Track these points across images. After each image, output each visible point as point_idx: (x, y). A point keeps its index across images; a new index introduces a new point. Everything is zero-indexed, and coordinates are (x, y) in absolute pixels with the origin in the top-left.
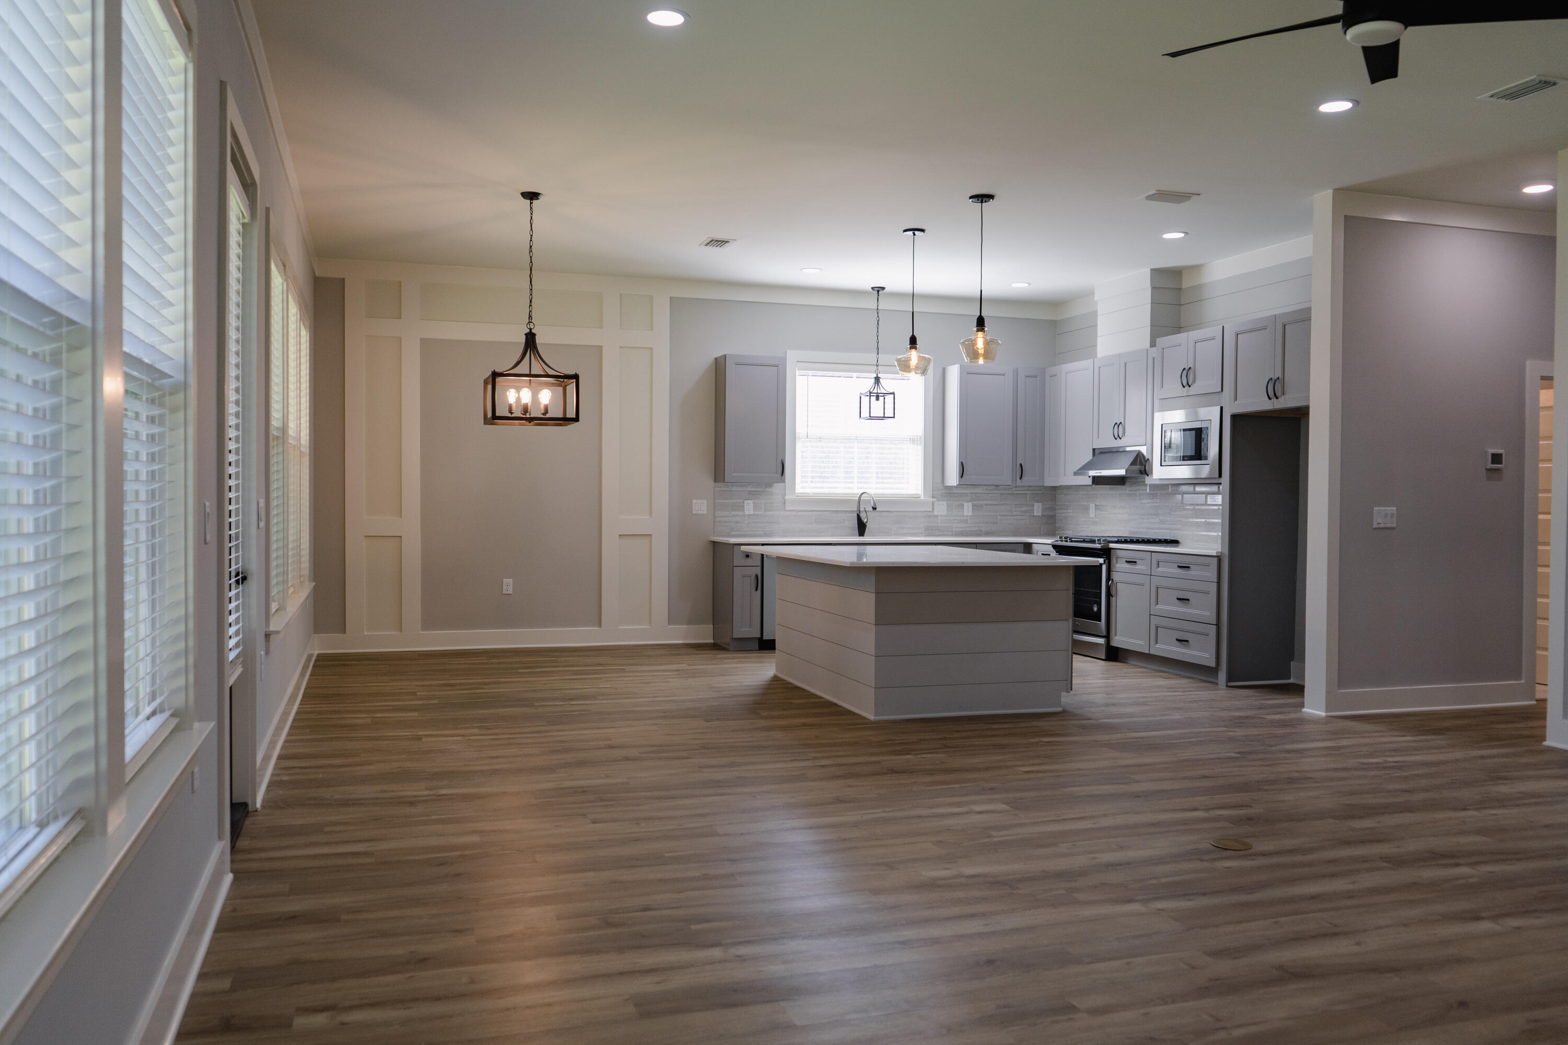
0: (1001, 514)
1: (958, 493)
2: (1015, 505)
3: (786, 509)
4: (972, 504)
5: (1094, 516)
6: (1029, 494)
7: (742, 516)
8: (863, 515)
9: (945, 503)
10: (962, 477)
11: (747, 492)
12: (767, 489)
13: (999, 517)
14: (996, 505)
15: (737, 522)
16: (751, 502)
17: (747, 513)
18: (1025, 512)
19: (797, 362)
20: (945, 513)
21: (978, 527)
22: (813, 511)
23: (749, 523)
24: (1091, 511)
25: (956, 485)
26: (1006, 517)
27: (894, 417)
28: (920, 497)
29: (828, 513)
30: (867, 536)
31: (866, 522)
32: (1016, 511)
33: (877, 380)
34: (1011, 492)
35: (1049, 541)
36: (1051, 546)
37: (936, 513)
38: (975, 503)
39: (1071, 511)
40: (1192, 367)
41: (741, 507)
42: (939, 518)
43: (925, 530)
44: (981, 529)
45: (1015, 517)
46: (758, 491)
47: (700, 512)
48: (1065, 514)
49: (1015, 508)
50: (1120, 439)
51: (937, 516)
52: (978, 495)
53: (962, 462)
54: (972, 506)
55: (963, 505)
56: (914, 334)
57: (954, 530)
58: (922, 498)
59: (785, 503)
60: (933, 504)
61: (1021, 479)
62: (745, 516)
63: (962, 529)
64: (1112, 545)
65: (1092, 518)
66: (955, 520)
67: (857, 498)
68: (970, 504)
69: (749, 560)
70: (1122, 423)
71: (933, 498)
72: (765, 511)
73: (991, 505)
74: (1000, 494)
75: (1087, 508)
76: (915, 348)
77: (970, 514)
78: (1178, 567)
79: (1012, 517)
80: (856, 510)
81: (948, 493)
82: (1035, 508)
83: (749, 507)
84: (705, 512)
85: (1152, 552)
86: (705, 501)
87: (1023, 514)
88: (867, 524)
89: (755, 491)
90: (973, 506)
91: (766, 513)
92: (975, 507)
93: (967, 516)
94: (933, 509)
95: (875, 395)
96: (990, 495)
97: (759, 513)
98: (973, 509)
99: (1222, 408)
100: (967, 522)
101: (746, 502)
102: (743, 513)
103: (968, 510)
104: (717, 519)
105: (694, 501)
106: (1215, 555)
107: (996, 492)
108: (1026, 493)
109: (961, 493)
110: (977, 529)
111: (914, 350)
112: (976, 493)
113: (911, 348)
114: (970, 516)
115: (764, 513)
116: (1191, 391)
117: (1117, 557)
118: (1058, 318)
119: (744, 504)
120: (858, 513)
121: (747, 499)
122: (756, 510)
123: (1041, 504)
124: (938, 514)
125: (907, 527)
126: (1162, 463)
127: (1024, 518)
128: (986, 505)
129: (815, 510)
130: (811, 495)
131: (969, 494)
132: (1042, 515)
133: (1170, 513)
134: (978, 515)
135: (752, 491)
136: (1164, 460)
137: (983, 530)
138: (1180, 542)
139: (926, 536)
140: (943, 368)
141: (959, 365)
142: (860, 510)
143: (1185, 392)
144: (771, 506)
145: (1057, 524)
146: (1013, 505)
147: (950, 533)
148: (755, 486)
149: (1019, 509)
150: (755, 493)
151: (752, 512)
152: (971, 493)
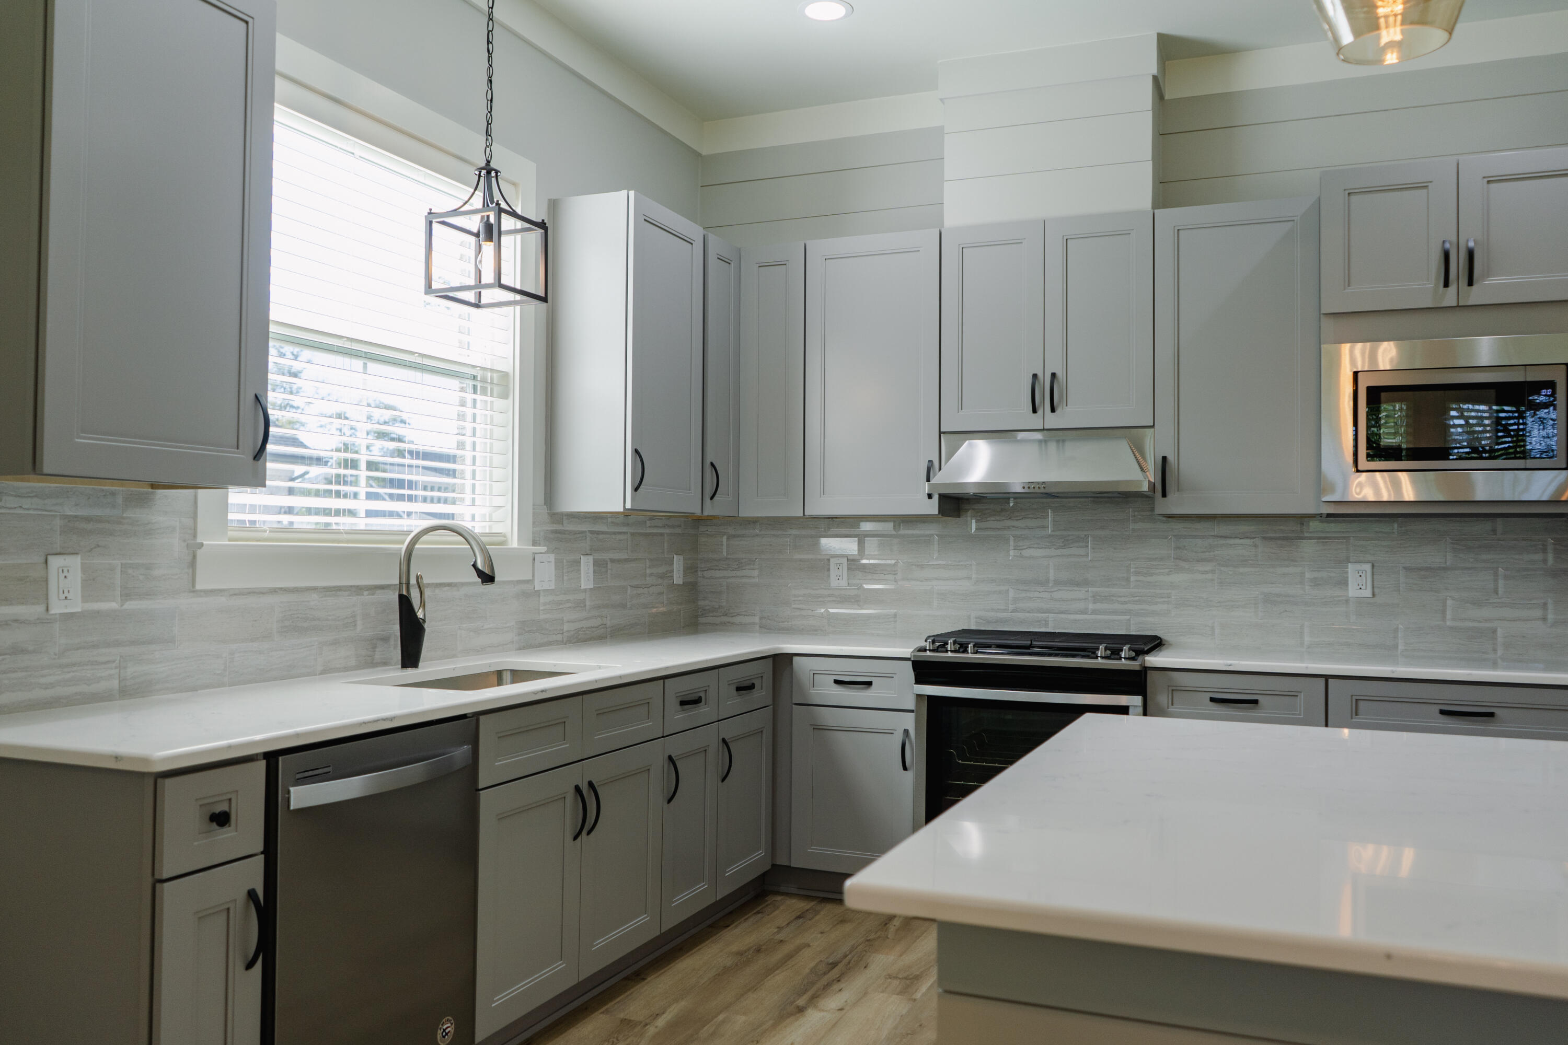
0: (634, 582)
1: (570, 532)
2: (650, 560)
3: (197, 587)
4: (594, 559)
6: (668, 534)
7: (40, 621)
8: (417, 597)
9: (552, 557)
10: (636, 489)
11: (58, 522)
12: (128, 514)
13: (629, 590)
14: (626, 560)
15: (18, 650)
16: (74, 563)
17: (57, 608)
18: (663, 576)
20: (552, 586)
21: (602, 617)
22: (274, 591)
23: (62, 654)
24: (833, 572)
25: (622, 510)
26: (639, 591)
28: (505, 543)
29: (313, 596)
31: (425, 619)
33: (488, 171)
34: (644, 531)
36: (905, 662)
37: (537, 585)
38: (599, 556)
39: (756, 573)
40: (1477, 245)
41: (37, 588)
42: (542, 599)
43: (519, 634)
44: (605, 621)
45: (651, 590)
46: (99, 520)
48: (730, 580)
49: (649, 567)
50: (1053, 410)
51: (537, 593)
52: (601, 536)
53: (636, 451)
55: (578, 562)
57: (566, 627)
58: (514, 545)
59: (193, 564)
60: (534, 561)
61: (712, 498)
63: (578, 625)
64: (1152, 661)
66: (568, 601)
67: (404, 547)
68: (591, 558)
69: (225, 834)
70: (1060, 375)
71: (533, 545)
72: (127, 595)
73: (619, 561)
74: (633, 534)
75: (818, 568)
77: (590, 584)
78: (1442, 712)
79: (645, 591)
81: (556, 532)
82: (675, 569)
85: (1327, 678)
87: (660, 581)
88: (426, 626)
89: (88, 519)
90: (596, 563)
91: (130, 605)
92: (599, 565)
93: (585, 590)
94: (533, 576)
96: (619, 537)
97: (104, 606)
98: (594, 572)
100: (585, 606)
101: (55, 562)
102: (40, 609)
103: (587, 574)
107: (624, 529)
108: (662, 534)
109: (575, 533)
110: (598, 622)
112: (598, 533)
114: (591, 589)
115: (122, 606)
116: (1476, 295)
117: (1173, 690)
118: (704, 152)
119: (47, 573)
120: (405, 593)
121: (59, 550)
122: (82, 596)
123: (681, 557)
124: (540, 589)
125: (485, 627)
126: (1363, 463)
127: (663, 593)
128: (612, 561)
129: (281, 589)
130: (266, 535)
131: (588, 534)
132: (683, 583)
133: (1130, 578)
134: (600, 587)
135: (76, 517)
136: (1370, 457)
137: (609, 623)
138: (1166, 641)
139: (520, 649)
140: (549, 200)
141: (632, 193)
142: (413, 581)
143: (1450, 297)
144: (141, 577)
145: (701, 603)
146: (647, 560)
147: (559, 637)
148: (89, 498)
149: (654, 571)
150: (89, 526)
151: (75, 606)
152: (590, 532)
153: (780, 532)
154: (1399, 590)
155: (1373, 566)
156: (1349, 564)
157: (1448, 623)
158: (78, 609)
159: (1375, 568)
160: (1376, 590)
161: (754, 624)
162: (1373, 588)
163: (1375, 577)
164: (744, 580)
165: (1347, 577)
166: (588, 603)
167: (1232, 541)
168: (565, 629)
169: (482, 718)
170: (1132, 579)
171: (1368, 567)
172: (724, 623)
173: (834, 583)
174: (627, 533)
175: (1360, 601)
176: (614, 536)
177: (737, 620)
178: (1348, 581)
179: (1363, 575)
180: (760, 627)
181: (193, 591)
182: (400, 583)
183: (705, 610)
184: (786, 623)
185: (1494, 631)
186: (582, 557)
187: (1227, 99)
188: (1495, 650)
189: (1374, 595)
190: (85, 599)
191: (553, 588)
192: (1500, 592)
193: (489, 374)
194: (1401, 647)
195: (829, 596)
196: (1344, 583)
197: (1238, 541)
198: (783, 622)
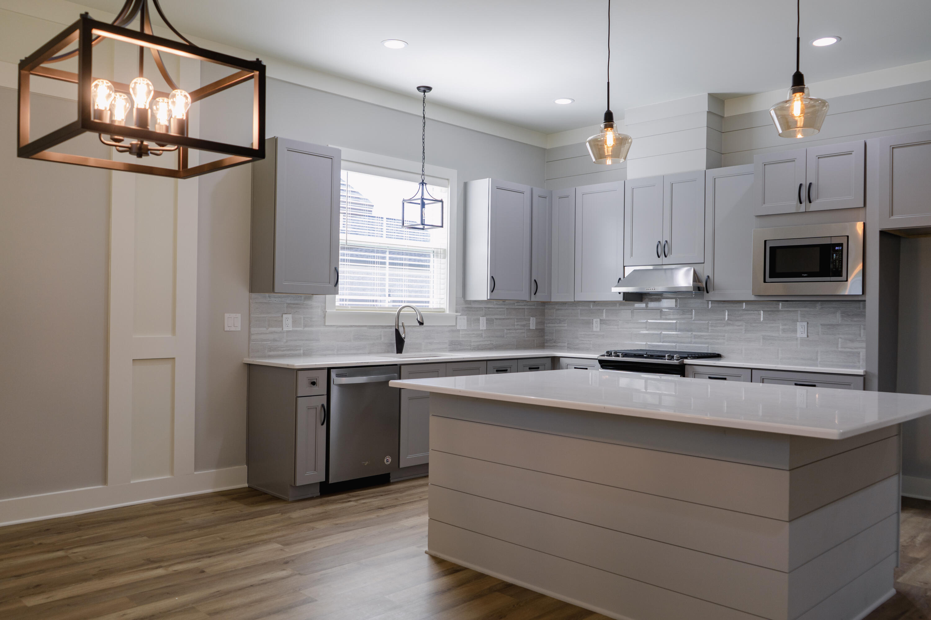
0: (508, 328)
1: (475, 308)
2: (517, 319)
3: (326, 324)
4: (486, 318)
5: (599, 330)
6: (527, 309)
7: (281, 332)
8: (401, 330)
9: (465, 317)
10: (492, 292)
11: (285, 305)
12: (305, 302)
13: (505, 331)
14: (504, 319)
15: (275, 340)
16: (290, 316)
17: (285, 329)
18: (524, 326)
21: (491, 341)
22: (351, 326)
23: (287, 342)
24: (594, 325)
25: (486, 299)
26: (511, 331)
27: (442, 227)
28: (444, 312)
29: (365, 328)
31: (404, 338)
32: (517, 325)
33: (424, 185)
34: (513, 307)
35: (596, 356)
36: (598, 360)
38: (488, 317)
39: (566, 325)
40: (813, 182)
41: (280, 323)
42: (461, 333)
43: (450, 345)
45: (517, 331)
46: (297, 304)
47: (233, 329)
48: (556, 328)
49: (516, 322)
50: (666, 256)
51: (459, 331)
52: (490, 309)
53: (492, 277)
55: (479, 320)
56: (610, 109)
57: (472, 344)
58: (448, 313)
59: (325, 317)
60: (456, 319)
61: (535, 294)
62: (285, 333)
63: (478, 343)
64: (687, 361)
65: (596, 332)
66: (474, 334)
67: (396, 313)
68: (485, 318)
69: (315, 388)
70: (668, 241)
71: (456, 312)
72: (305, 326)
73: (500, 319)
74: (507, 309)
75: (589, 323)
76: (611, 126)
77: (485, 328)
78: (796, 385)
79: (514, 331)
81: (468, 308)
82: (531, 322)
83: (288, 321)
84: (239, 329)
85: (752, 369)
86: (239, 315)
87: (522, 328)
88: (405, 340)
89: (294, 304)
90: (487, 320)
91: (306, 329)
92: (489, 322)
93: (482, 330)
94: (456, 324)
96: (499, 310)
97: (298, 329)
98: (486, 323)
99: (864, 224)
100: (482, 336)
101: (284, 316)
102: (280, 329)
103: (483, 324)
104: (253, 337)
105: (227, 315)
106: (862, 374)
107: (503, 307)
108: (524, 309)
109: (477, 308)
110: (489, 342)
111: (609, 129)
112: (489, 308)
113: (606, 127)
114: (485, 330)
115: (304, 329)
116: (813, 207)
117: (695, 374)
118: (548, 147)
119: (282, 319)
120: (397, 328)
121: (286, 313)
123: (535, 318)
124: (460, 329)
125: (435, 342)
126: (768, 279)
127: (524, 332)
128: (496, 319)
129: (354, 326)
130: (349, 308)
131: (484, 308)
132: (536, 329)
133: (709, 328)
134: (490, 329)
135: (291, 303)
136: (771, 277)
137: (494, 344)
138: (723, 356)
139: (450, 351)
140: (464, 182)
141: (490, 179)
142: (400, 324)
143: (802, 208)
144: (309, 321)
145: (546, 337)
146: (515, 319)
147: (469, 347)
148: (294, 298)
149: (519, 323)
150: (294, 306)
151: (291, 329)
152: (485, 308)
153: (574, 308)
154: (819, 334)
155: (808, 323)
156: (798, 323)
157: (839, 349)
158: (291, 330)
159: (809, 324)
160: (809, 334)
161: (565, 346)
162: (807, 333)
163: (809, 328)
164: (562, 328)
165: (797, 328)
166: (483, 335)
167: (750, 312)
168: (472, 345)
169: (402, 366)
170: (710, 328)
171: (805, 324)
172: (554, 346)
173: (595, 329)
174: (504, 308)
175: (802, 339)
176: (497, 309)
177: (558, 344)
178: (797, 330)
179: (803, 327)
180: (567, 348)
181: (325, 325)
182: (396, 325)
183: (547, 340)
184: (577, 346)
185: (859, 353)
186: (480, 317)
187: (750, 116)
188: (859, 362)
189: (808, 336)
190: (293, 327)
191: (466, 329)
192: (861, 336)
193: (439, 250)
194: (819, 360)
195: (593, 335)
196: (795, 331)
197: (752, 312)
198: (576, 346)
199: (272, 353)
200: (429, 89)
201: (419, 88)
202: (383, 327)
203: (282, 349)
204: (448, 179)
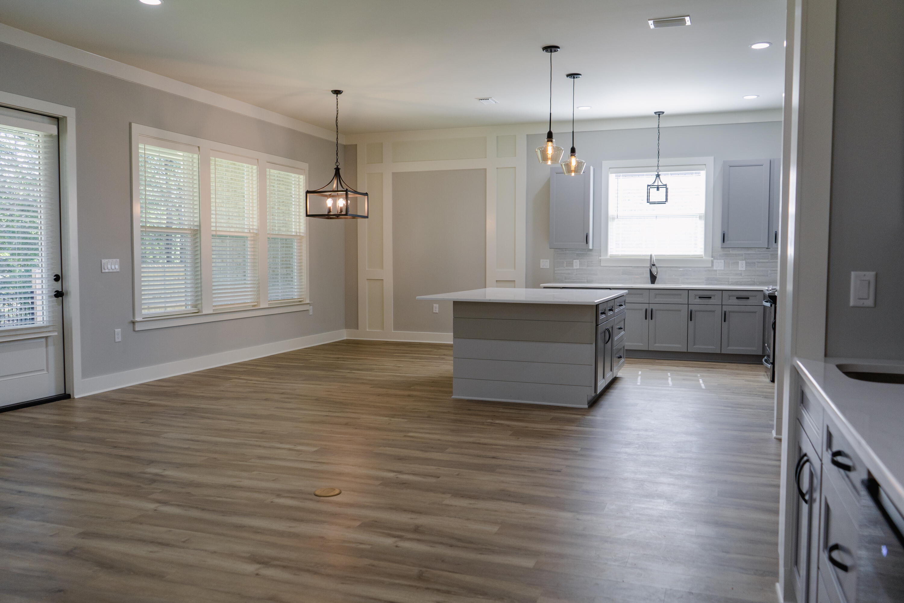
0: (771, 269)
1: (733, 254)
3: (601, 265)
9: (723, 261)
11: (575, 255)
13: (769, 272)
14: (767, 262)
15: (569, 274)
16: (578, 261)
17: (575, 267)
19: (610, 168)
20: (723, 269)
21: (751, 278)
23: (576, 275)
28: (701, 257)
29: (631, 268)
30: (656, 284)
31: (656, 274)
33: (658, 176)
37: (715, 268)
38: (748, 261)
41: (571, 264)
42: (718, 272)
43: (706, 281)
44: (753, 280)
46: (583, 254)
47: (545, 267)
51: (716, 271)
53: (723, 232)
54: (746, 263)
55: (738, 263)
57: (730, 280)
58: (704, 258)
59: (601, 261)
60: (712, 262)
61: (776, 243)
62: (574, 269)
63: (737, 280)
66: (731, 273)
68: (744, 262)
71: (713, 257)
72: (588, 266)
73: (762, 262)
77: (744, 269)
80: (649, 266)
81: (726, 254)
83: (576, 264)
84: (548, 267)
86: (548, 260)
88: (658, 277)
89: (581, 254)
91: (588, 268)
92: (748, 264)
93: (742, 271)
94: (712, 265)
95: (656, 187)
96: (762, 255)
97: (584, 268)
98: (746, 265)
100: (741, 275)
101: (574, 261)
102: (572, 268)
103: (742, 266)
104: (556, 272)
105: (541, 260)
109: (736, 254)
110: (750, 280)
120: (650, 268)
121: (575, 259)
122: (579, 266)
124: (717, 269)
125: (691, 278)
128: (758, 262)
129: (622, 266)
130: (620, 256)
134: (749, 270)
135: (579, 253)
137: (756, 281)
144: (590, 263)
147: (727, 283)
148: (581, 251)
151: (578, 268)
152: (744, 254)
166: (743, 274)
174: (768, 254)
176: (759, 255)
186: (739, 261)
199: (566, 280)
200: (663, 113)
201: (655, 113)
202: (644, 267)
203: (573, 278)
204: (705, 165)
